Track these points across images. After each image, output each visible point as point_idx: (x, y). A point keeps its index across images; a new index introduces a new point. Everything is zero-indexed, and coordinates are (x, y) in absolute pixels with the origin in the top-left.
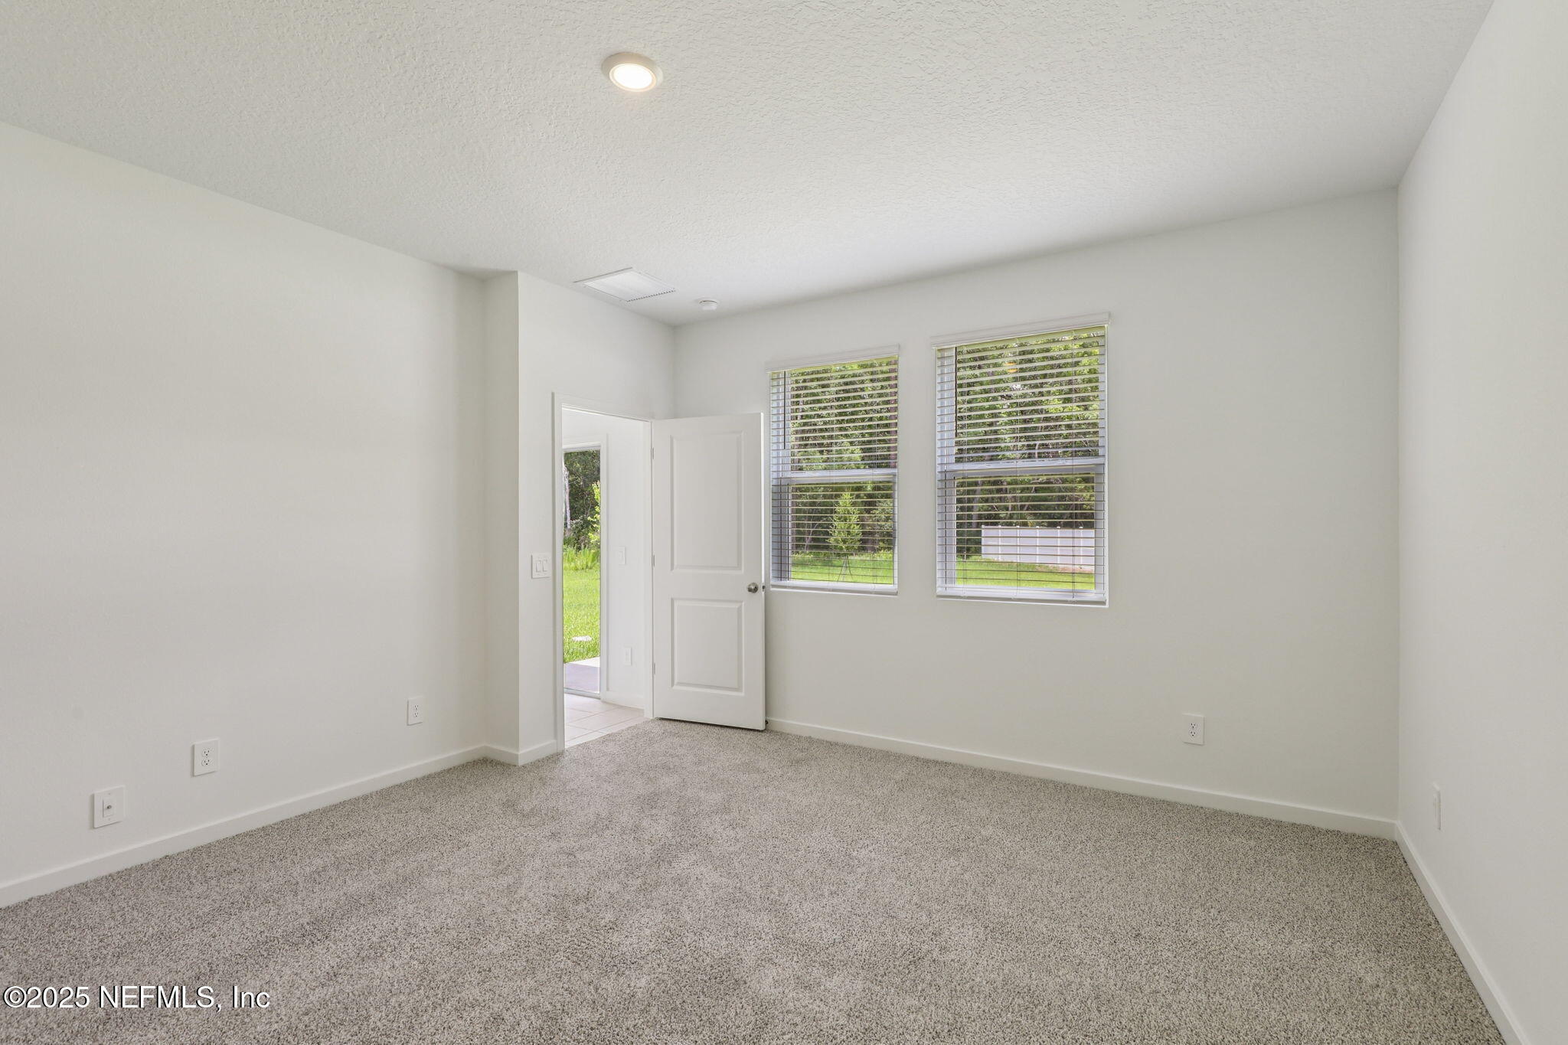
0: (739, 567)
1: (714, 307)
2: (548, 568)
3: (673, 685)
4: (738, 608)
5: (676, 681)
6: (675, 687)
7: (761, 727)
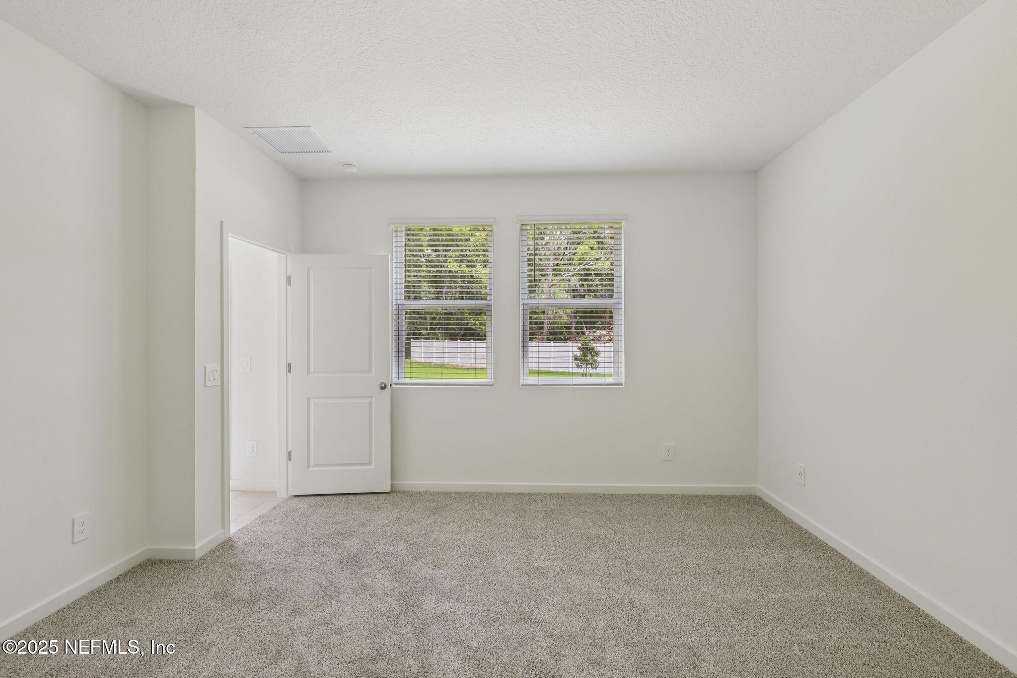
0: (370, 371)
1: (354, 170)
2: (218, 376)
3: (309, 467)
4: (369, 402)
5: (312, 463)
6: (310, 469)
7: (389, 490)
